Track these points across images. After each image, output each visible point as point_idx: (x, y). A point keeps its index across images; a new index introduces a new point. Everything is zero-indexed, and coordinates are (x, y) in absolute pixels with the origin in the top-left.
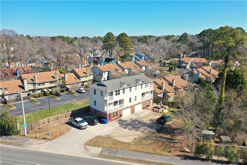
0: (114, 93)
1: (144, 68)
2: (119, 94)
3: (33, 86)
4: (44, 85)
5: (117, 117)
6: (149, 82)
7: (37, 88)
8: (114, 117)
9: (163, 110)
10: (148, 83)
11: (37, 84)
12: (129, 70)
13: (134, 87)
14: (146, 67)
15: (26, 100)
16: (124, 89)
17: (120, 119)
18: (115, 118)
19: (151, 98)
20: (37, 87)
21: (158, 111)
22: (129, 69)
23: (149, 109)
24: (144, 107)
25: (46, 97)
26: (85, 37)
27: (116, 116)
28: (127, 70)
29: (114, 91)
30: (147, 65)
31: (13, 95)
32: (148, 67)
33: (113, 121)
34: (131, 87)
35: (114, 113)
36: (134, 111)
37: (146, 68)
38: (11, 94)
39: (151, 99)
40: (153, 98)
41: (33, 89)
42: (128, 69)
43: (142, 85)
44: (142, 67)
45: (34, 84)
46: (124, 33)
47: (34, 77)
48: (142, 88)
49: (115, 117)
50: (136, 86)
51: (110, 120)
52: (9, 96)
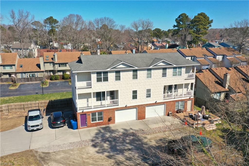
0: (94, 77)
1: (219, 58)
2: (106, 79)
3: (53, 67)
4: (66, 66)
5: (102, 121)
6: (184, 67)
7: (57, 70)
8: (94, 120)
9: (204, 124)
10: (180, 68)
11: (57, 64)
12: (194, 58)
13: (146, 72)
14: (224, 56)
15: (38, 81)
16: (118, 72)
17: (108, 125)
18: (97, 123)
19: (188, 98)
20: (57, 68)
21: (193, 124)
22: (194, 56)
23: (178, 117)
24: (170, 113)
25: (64, 81)
26: (172, 29)
27: (100, 119)
28: (190, 58)
29: (93, 73)
30: (225, 53)
31: (26, 74)
32: (227, 56)
33: (91, 126)
34: (135, 71)
35: (94, 114)
36: (145, 117)
37: (223, 58)
38: (25, 73)
39: (190, 98)
40: (193, 97)
41: (53, 69)
42: (192, 57)
43: (165, 69)
44: (217, 55)
45: (54, 64)
46: (203, 13)
47: (53, 55)
48: (164, 75)
49: (97, 121)
50: (150, 70)
51: (84, 123)
52: (22, 74)
